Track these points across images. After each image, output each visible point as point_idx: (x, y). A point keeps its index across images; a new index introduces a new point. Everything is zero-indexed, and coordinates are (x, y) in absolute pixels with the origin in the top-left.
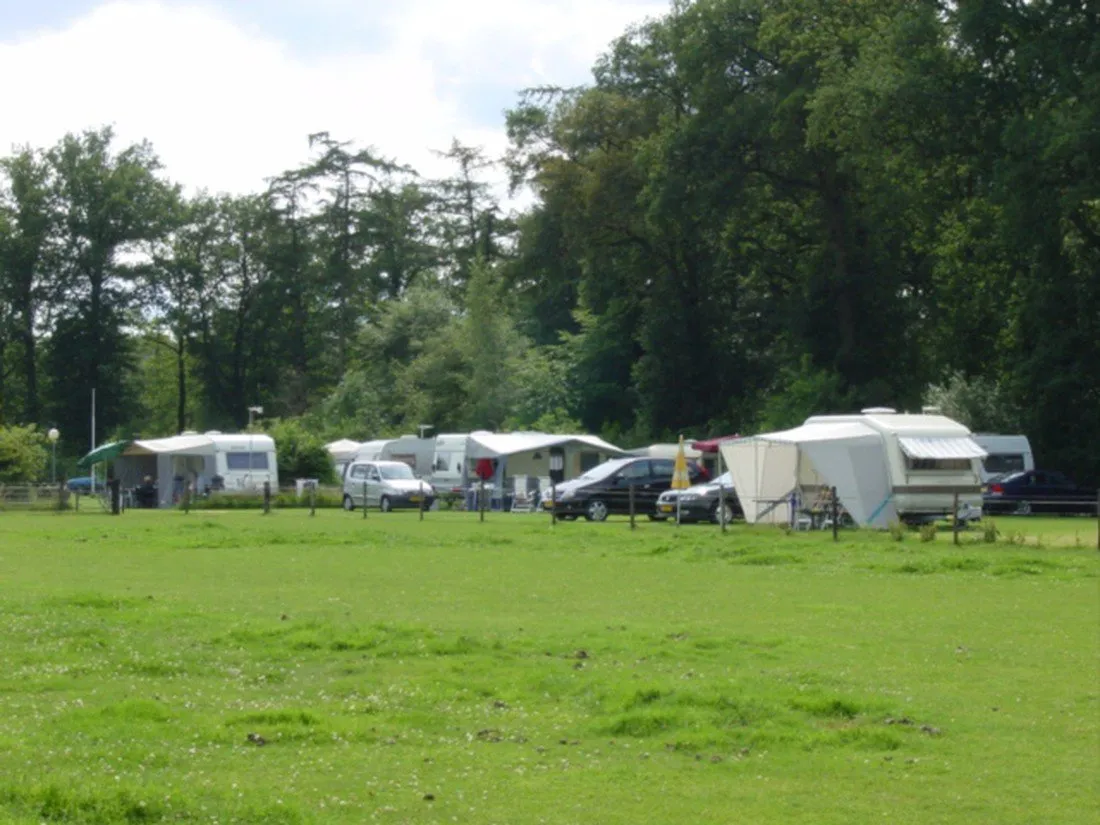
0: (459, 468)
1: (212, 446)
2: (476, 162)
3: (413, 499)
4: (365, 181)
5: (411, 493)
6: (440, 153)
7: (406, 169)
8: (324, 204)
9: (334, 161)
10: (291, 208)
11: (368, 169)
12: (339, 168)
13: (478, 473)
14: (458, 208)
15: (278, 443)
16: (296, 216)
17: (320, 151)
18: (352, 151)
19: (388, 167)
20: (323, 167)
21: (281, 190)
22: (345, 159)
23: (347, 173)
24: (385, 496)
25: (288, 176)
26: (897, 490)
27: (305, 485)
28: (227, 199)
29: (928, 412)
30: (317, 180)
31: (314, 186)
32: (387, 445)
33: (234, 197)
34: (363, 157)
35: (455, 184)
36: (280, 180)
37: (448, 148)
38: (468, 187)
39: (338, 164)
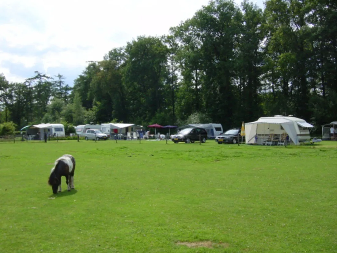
0: (109, 131)
1: (51, 126)
2: (62, 78)
3: (104, 138)
4: (44, 80)
5: (103, 137)
6: (56, 76)
7: (51, 78)
8: (36, 84)
9: (39, 76)
10: (29, 85)
11: (45, 78)
12: (39, 78)
13: (114, 132)
14: (58, 86)
15: (64, 126)
16: (30, 86)
17: (37, 74)
18: (42, 75)
19: (48, 78)
20: (36, 77)
21: (28, 82)
22: (41, 76)
23: (41, 79)
24: (98, 137)
25: (29, 79)
26: (298, 135)
27: (73, 135)
28: (17, 83)
29: (290, 116)
30: (34, 80)
31: (34, 81)
32: (85, 126)
33: (18, 83)
34: (44, 76)
35: (58, 81)
36: (28, 80)
37: (57, 75)
38: (60, 82)
39: (39, 77)
